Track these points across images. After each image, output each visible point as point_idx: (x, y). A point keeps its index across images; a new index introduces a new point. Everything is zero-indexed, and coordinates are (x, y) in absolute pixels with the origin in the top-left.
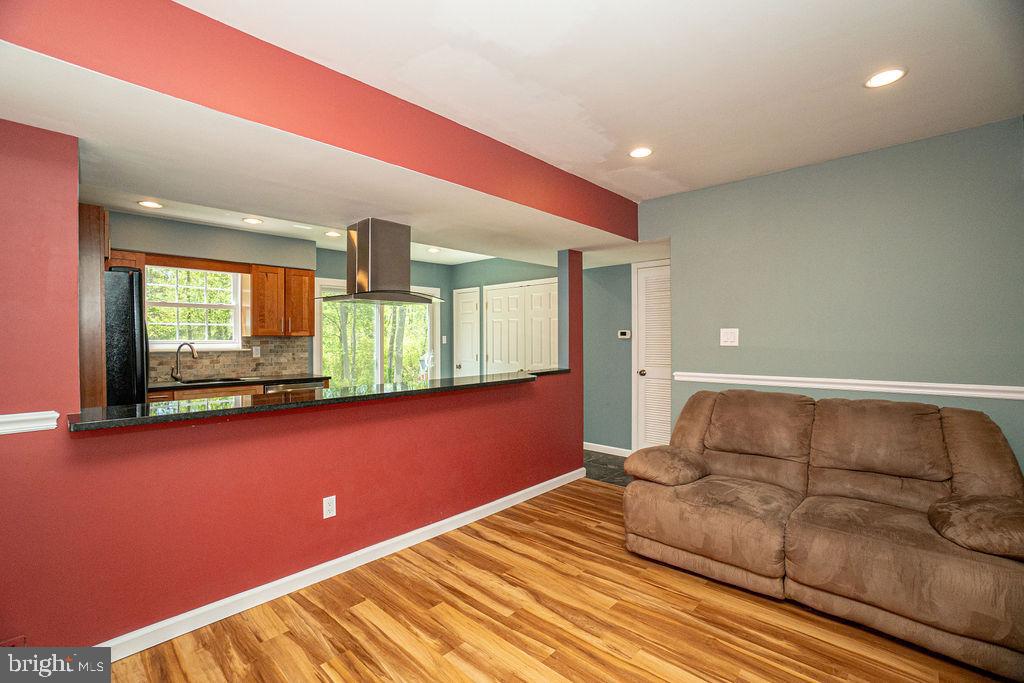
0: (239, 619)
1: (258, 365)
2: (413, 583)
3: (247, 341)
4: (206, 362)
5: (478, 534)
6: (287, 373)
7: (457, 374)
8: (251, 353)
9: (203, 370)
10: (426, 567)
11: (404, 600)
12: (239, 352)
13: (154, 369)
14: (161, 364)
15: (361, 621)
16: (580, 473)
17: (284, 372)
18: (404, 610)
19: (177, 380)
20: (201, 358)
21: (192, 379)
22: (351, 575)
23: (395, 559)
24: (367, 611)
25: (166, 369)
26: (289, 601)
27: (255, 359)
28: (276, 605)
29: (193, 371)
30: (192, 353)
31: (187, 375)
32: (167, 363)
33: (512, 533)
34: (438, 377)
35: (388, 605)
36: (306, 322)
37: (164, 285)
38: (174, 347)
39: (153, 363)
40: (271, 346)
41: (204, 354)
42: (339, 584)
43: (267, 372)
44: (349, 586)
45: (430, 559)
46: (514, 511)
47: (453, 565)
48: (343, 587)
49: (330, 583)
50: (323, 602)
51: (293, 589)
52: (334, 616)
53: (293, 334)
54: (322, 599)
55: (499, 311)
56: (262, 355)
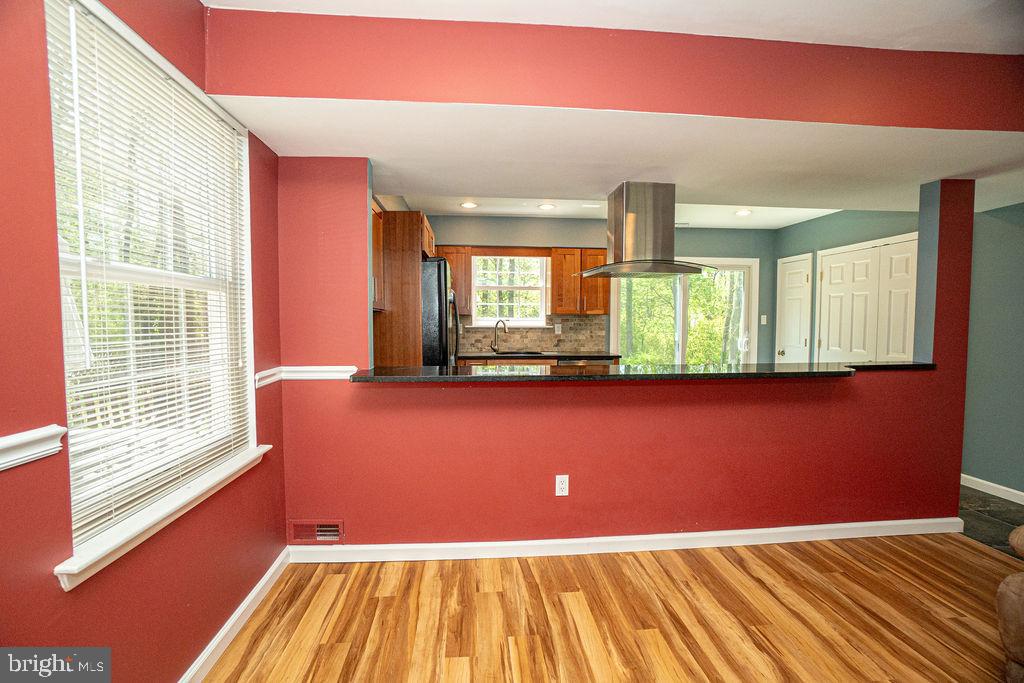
0: (473, 564)
1: (559, 341)
2: (635, 592)
3: (550, 319)
4: (517, 336)
5: (741, 563)
6: (585, 350)
7: (778, 360)
8: (553, 330)
9: (515, 344)
10: (658, 580)
11: (616, 607)
12: (544, 329)
14: (484, 337)
15: (564, 612)
16: (953, 525)
17: (582, 349)
18: (611, 620)
19: (495, 351)
20: (513, 333)
21: (507, 351)
22: (579, 560)
23: (630, 558)
24: (576, 604)
25: (488, 341)
26: (516, 564)
27: (557, 336)
28: (504, 564)
29: (508, 344)
30: (506, 329)
31: (503, 348)
32: (488, 337)
33: (791, 577)
34: (754, 360)
35: (597, 606)
36: (601, 301)
37: (485, 273)
38: (493, 324)
40: (571, 324)
41: (514, 330)
42: (563, 565)
43: (567, 349)
44: (572, 571)
45: (667, 572)
46: (808, 548)
47: (691, 589)
48: (567, 570)
49: (556, 561)
50: (542, 577)
51: (524, 555)
52: (543, 595)
53: (588, 312)
54: (543, 573)
55: (839, 283)
56: (563, 332)
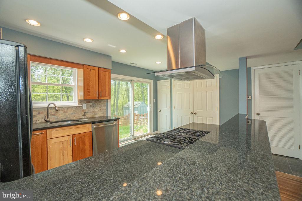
1: (85, 113)
3: (80, 102)
4: (62, 112)
8: (82, 107)
9: (60, 116)
12: (77, 107)
13: (35, 116)
14: (39, 113)
17: (96, 116)
19: (47, 122)
20: (59, 110)
25: (42, 116)
27: (84, 110)
29: (55, 117)
30: (55, 108)
31: (52, 119)
32: (42, 113)
36: (107, 93)
38: (46, 105)
39: (34, 113)
40: (91, 104)
41: (61, 108)
43: (89, 116)
53: (102, 98)
55: (180, 89)
56: (87, 108)
